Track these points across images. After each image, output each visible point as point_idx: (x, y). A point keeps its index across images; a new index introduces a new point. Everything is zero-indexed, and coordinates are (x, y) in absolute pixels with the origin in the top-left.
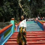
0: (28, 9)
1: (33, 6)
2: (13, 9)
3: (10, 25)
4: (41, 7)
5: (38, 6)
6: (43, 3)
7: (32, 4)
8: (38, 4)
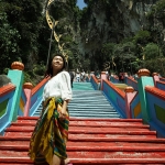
0: (75, 37)
1: (94, 31)
2: (19, 28)
3: (6, 87)
4: (119, 37)
5: (110, 32)
6: (128, 26)
7: (90, 24)
8: (111, 25)
